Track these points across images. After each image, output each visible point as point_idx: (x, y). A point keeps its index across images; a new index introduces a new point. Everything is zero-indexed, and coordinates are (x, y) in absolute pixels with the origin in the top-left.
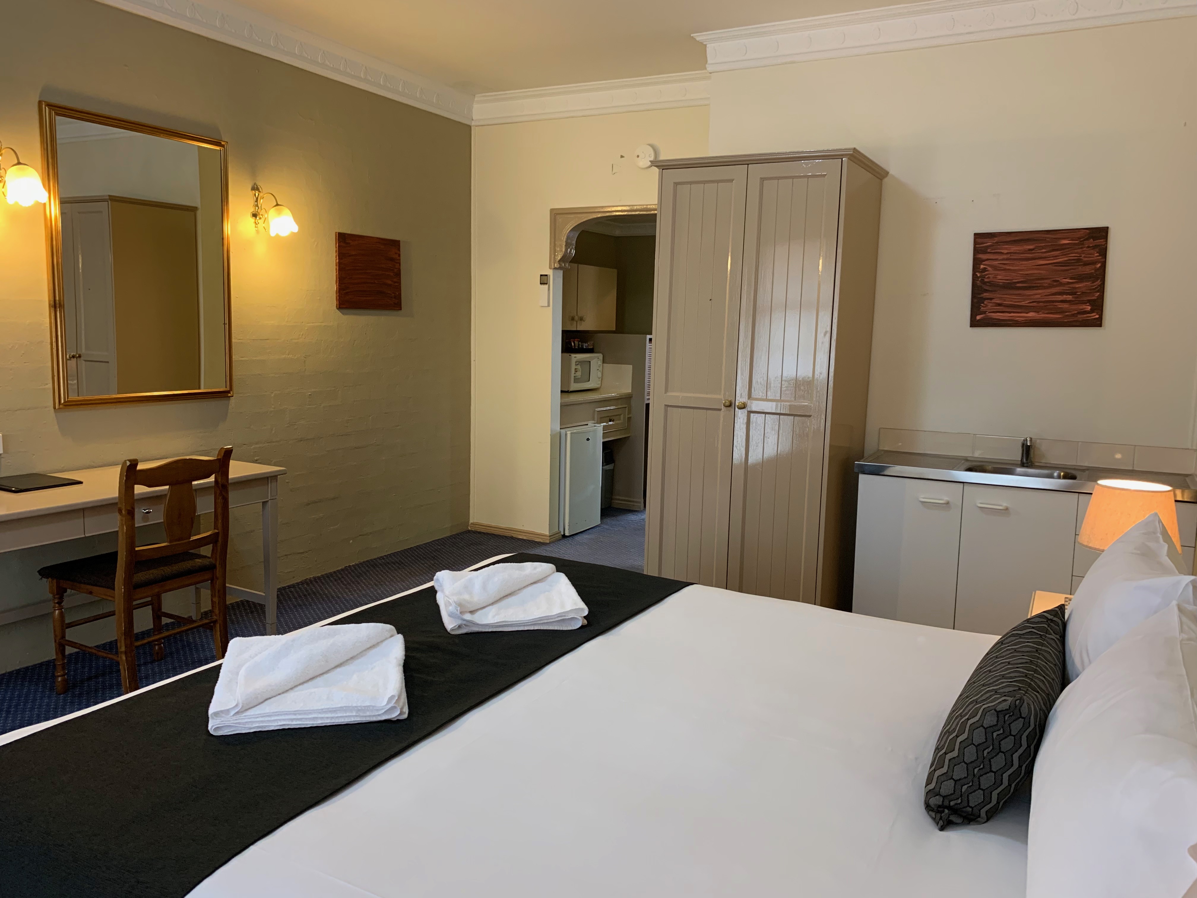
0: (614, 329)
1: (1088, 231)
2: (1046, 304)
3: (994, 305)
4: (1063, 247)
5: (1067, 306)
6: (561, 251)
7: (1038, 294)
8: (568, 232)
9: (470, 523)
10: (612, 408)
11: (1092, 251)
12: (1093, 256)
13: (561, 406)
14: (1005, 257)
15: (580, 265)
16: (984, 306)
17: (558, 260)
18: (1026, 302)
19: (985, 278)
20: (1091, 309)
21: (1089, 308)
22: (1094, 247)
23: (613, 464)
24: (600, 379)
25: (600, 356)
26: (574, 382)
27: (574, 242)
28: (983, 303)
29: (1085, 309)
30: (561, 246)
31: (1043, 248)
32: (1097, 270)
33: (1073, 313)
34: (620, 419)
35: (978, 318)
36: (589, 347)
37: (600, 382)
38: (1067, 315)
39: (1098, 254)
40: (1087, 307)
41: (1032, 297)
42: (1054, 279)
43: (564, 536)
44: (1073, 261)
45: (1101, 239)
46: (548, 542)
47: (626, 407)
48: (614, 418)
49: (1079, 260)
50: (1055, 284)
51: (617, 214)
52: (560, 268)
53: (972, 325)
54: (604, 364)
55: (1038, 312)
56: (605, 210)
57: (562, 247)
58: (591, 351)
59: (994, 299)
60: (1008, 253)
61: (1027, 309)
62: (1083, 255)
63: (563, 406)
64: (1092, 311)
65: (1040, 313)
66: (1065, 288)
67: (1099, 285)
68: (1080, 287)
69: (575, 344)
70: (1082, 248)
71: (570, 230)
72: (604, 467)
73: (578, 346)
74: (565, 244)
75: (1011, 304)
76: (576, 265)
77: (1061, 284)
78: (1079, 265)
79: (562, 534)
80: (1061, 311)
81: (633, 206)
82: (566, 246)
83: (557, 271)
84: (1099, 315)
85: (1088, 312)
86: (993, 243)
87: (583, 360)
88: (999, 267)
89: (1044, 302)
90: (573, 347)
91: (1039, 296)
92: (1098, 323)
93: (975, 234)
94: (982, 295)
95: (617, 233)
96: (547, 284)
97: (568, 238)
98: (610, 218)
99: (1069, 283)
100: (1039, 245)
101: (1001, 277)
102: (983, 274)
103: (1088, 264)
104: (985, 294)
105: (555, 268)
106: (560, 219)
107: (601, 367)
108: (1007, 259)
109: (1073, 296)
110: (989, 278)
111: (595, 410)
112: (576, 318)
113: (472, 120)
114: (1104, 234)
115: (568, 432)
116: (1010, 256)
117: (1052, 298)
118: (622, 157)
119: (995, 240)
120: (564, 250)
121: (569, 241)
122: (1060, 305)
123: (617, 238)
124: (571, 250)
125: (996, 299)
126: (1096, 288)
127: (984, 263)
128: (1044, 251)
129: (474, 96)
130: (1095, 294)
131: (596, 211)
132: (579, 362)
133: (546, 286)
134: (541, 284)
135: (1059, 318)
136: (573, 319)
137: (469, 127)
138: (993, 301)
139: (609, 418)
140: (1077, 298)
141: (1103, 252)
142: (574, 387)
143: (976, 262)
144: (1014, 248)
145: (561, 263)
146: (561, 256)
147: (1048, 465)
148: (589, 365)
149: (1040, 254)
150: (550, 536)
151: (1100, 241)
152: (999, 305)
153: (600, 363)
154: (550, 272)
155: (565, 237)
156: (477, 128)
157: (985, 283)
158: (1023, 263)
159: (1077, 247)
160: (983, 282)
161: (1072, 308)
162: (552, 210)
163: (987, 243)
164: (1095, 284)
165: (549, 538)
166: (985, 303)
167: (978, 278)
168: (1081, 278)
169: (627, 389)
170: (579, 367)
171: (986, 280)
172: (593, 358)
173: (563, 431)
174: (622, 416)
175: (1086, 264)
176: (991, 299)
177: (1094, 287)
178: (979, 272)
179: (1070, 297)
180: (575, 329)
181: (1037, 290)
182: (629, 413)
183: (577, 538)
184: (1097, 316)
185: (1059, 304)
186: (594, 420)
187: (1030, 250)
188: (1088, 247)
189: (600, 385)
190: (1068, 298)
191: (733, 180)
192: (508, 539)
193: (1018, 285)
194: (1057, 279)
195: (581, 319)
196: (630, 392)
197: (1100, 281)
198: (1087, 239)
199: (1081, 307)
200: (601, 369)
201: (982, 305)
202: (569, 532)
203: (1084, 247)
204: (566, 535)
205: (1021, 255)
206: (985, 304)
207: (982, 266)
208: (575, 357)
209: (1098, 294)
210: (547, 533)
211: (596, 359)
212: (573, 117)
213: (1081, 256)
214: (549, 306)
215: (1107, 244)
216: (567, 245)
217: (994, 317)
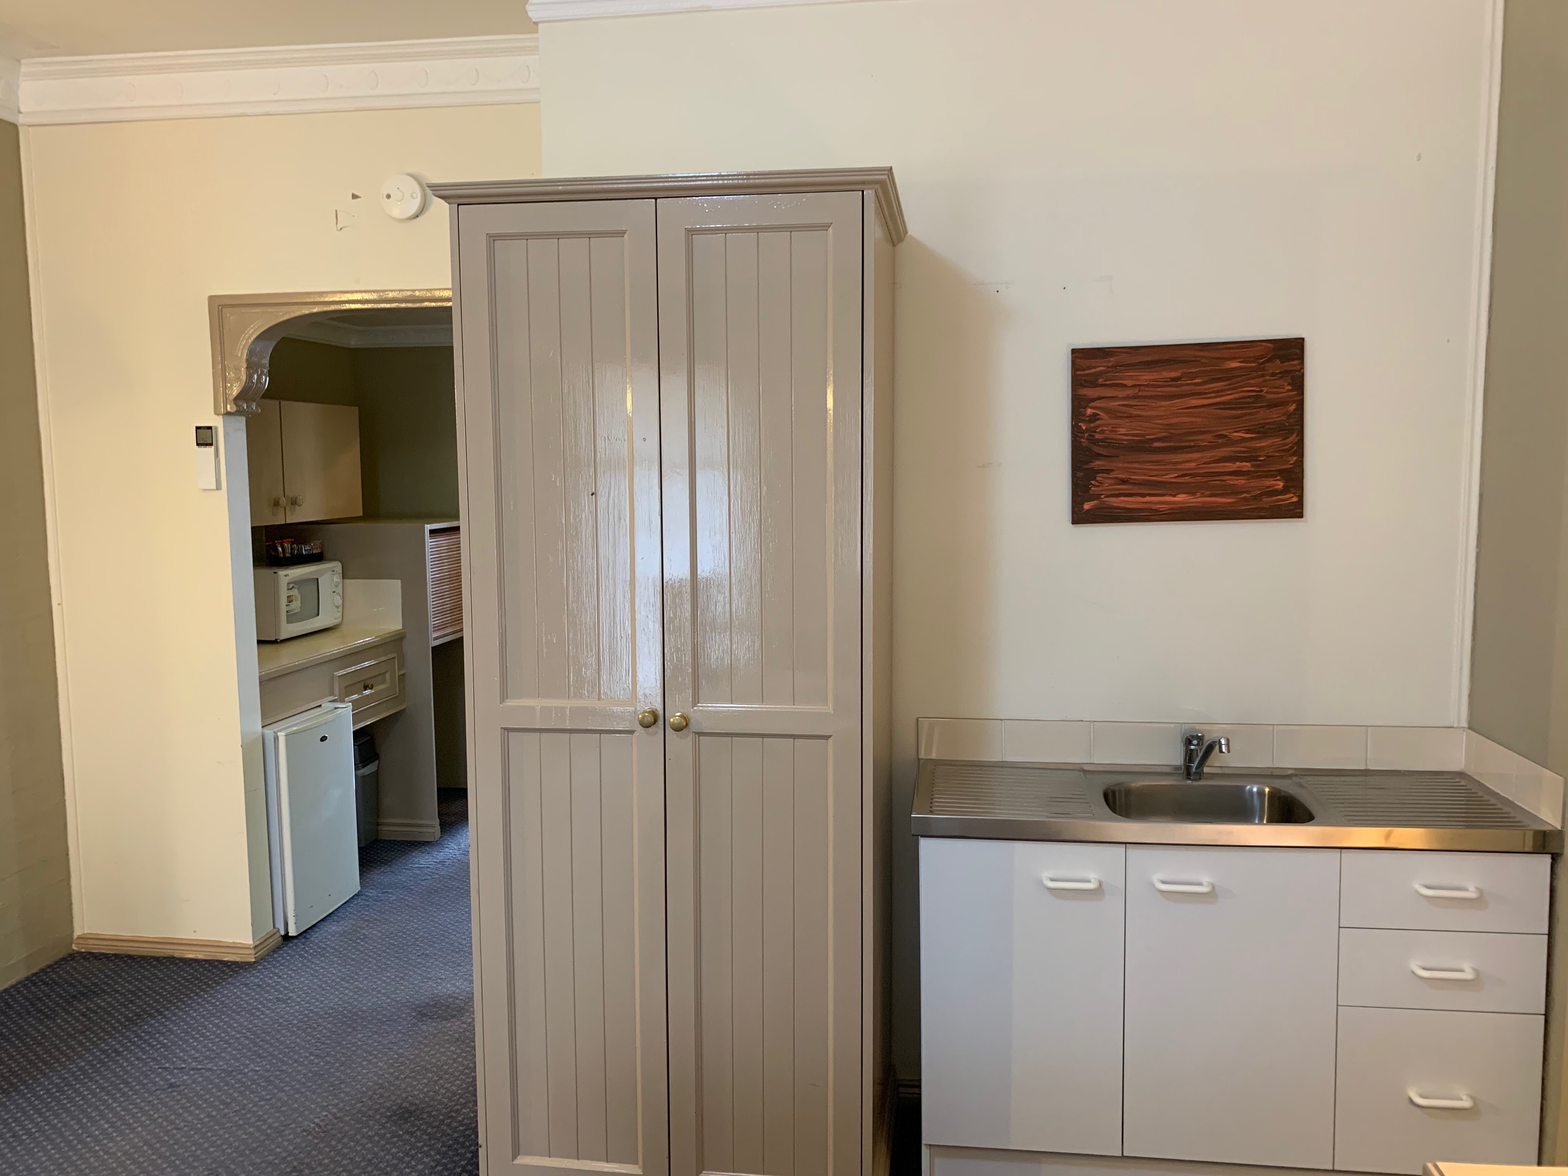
0: (361, 514)
1: (1270, 345)
2: (1205, 479)
3: (1112, 481)
4: (1229, 376)
5: (1243, 482)
6: (238, 379)
7: (1191, 461)
8: (250, 341)
9: (75, 936)
10: (366, 664)
11: (1280, 382)
12: (1281, 390)
13: (260, 682)
14: (1130, 392)
15: (283, 402)
16: (1097, 484)
17: (232, 398)
18: (1172, 476)
19: (1096, 432)
20: (1283, 486)
21: (1281, 484)
22: (1284, 374)
23: (377, 762)
24: (340, 609)
25: (337, 566)
26: (288, 622)
27: (266, 361)
28: (1094, 479)
29: (1274, 486)
30: (237, 370)
31: (1195, 376)
32: (1289, 416)
33: (1254, 493)
34: (384, 682)
35: (1087, 506)
36: (315, 552)
37: (340, 614)
38: (1245, 498)
39: (1290, 388)
40: (1278, 482)
41: (1182, 466)
42: (1217, 434)
43: (286, 938)
44: (1249, 400)
45: (1293, 360)
46: (254, 960)
47: (394, 658)
48: (369, 682)
49: (1258, 398)
50: (1220, 441)
51: (353, 306)
52: (239, 412)
53: (1075, 521)
54: (347, 581)
55: (1193, 494)
56: (327, 299)
57: (240, 371)
58: (317, 558)
59: (1113, 470)
60: (1134, 386)
61: (1174, 488)
62: (1265, 390)
63: (266, 682)
64: (1285, 490)
65: (1198, 494)
66: (1238, 449)
67: (1295, 444)
68: (1263, 447)
69: (285, 548)
70: (1263, 376)
71: (254, 336)
72: (361, 772)
73: (291, 553)
74: (245, 366)
75: (1143, 480)
76: (277, 403)
77: (1231, 442)
78: (1261, 407)
79: (283, 933)
80: (1234, 491)
81: (383, 291)
82: (248, 368)
83: (232, 418)
84: (1298, 496)
85: (1276, 493)
86: (1108, 367)
87: (304, 578)
88: (1119, 412)
89: (1204, 475)
90: (282, 555)
91: (1193, 465)
92: (1296, 511)
93: (1074, 351)
94: (1092, 465)
95: (353, 342)
96: (211, 444)
97: (251, 352)
98: (335, 316)
99: (1244, 440)
100: (1190, 371)
101: (1124, 431)
102: (1092, 425)
103: (1275, 406)
104: (1098, 463)
105: (228, 414)
106: (230, 317)
107: (341, 586)
108: (1135, 397)
109: (1252, 463)
110: (1102, 432)
111: (333, 674)
112: (283, 501)
113: (20, 112)
114: (1298, 351)
115: (279, 734)
116: (1139, 391)
117: (1215, 468)
118: (354, 197)
119: (1109, 362)
120: (244, 378)
121: (255, 359)
122: (1230, 480)
123: (354, 353)
124: (259, 378)
125: (1116, 472)
126: (1292, 448)
127: (1092, 404)
128: (1197, 381)
129: (19, 61)
130: (1290, 458)
131: (309, 300)
132: (295, 582)
133: (211, 450)
134: (198, 444)
135: (1230, 503)
136: (276, 503)
137: (14, 128)
138: (1112, 475)
139: (362, 684)
140: (1258, 466)
141: (1298, 383)
142: (288, 630)
143: (1078, 404)
144: (1146, 377)
145: (240, 403)
146: (240, 389)
147: (1226, 771)
148: (315, 587)
149: (1192, 387)
150: (255, 947)
151: (1292, 363)
152: (1124, 482)
153: (337, 579)
154: (217, 422)
155: (246, 351)
156: (30, 129)
157: (1095, 442)
158: (1163, 403)
159: (1255, 374)
160: (1092, 439)
161: (1253, 484)
162: (211, 298)
163: (1095, 367)
164: (1288, 441)
165: (253, 952)
166: (1098, 478)
167: (1083, 432)
168: (1263, 431)
169: (394, 624)
170: (295, 592)
171: (1097, 436)
172: (322, 572)
173: (269, 732)
174: (388, 676)
175: (1271, 405)
176: (1108, 471)
177: (1287, 447)
178: (1083, 421)
179: (1246, 466)
180: (283, 523)
181: (1192, 453)
182: (402, 665)
183: (315, 936)
184: (1295, 499)
185: (1229, 477)
186: (332, 694)
187: (1173, 379)
188: (1273, 374)
189: (340, 619)
190: (1245, 466)
191: (623, 233)
192: (162, 964)
193: (1156, 444)
194: (1224, 433)
195: (294, 502)
196: (401, 627)
197: (1297, 436)
198: (1269, 361)
199: (1268, 483)
200: (339, 590)
201: (1093, 482)
202: (297, 928)
203: (1267, 375)
204: (290, 934)
205: (1159, 389)
206: (1097, 481)
207: (1089, 411)
208: (286, 576)
209: (1295, 458)
210: (249, 941)
211: (330, 573)
212: (244, 115)
213: (1262, 391)
214: (218, 487)
215: (1303, 368)
216: (251, 367)
217: (1115, 505)
